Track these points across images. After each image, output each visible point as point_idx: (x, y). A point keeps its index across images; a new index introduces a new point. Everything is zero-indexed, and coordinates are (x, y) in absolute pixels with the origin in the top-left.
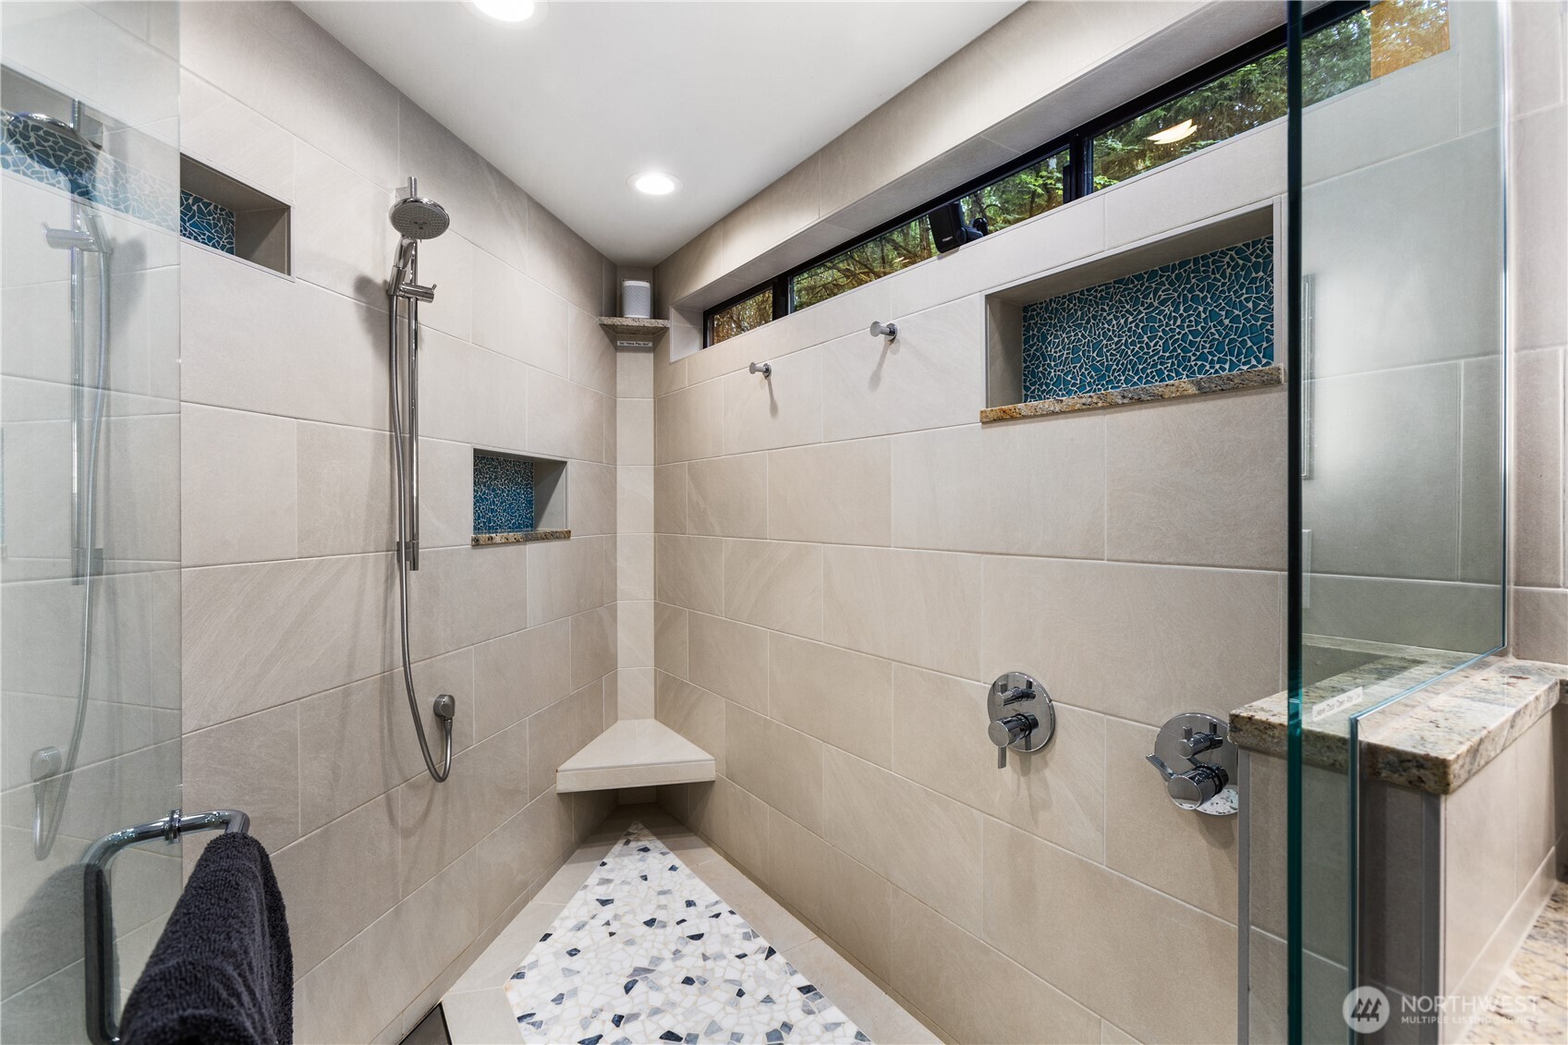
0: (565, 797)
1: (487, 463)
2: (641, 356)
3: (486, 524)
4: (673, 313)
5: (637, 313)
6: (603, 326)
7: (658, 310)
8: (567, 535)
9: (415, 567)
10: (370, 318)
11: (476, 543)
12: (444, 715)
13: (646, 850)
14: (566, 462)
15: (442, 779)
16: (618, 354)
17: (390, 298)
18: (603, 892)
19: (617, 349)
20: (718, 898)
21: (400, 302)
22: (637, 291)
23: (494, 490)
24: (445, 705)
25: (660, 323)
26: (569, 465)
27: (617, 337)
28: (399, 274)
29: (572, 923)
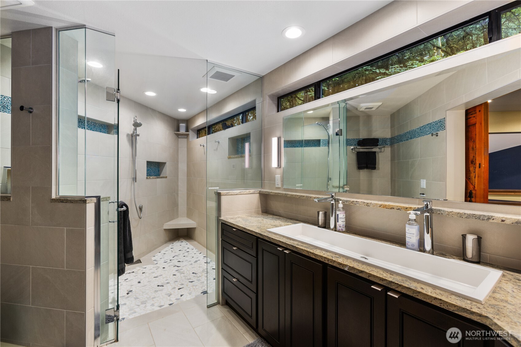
0: (165, 230)
1: (149, 163)
2: (184, 139)
3: (149, 174)
4: (190, 131)
5: (182, 131)
6: (175, 134)
7: (187, 130)
8: (166, 177)
9: (136, 182)
10: (129, 140)
11: (147, 178)
12: (141, 209)
13: (182, 242)
14: (166, 163)
15: (140, 218)
16: (179, 139)
17: (132, 136)
18: (172, 247)
19: (179, 138)
20: (193, 247)
21: (134, 138)
22: (183, 126)
23: (151, 168)
24: (141, 207)
25: (187, 133)
26: (167, 163)
27: (178, 136)
28: (134, 132)
29: (165, 251)
